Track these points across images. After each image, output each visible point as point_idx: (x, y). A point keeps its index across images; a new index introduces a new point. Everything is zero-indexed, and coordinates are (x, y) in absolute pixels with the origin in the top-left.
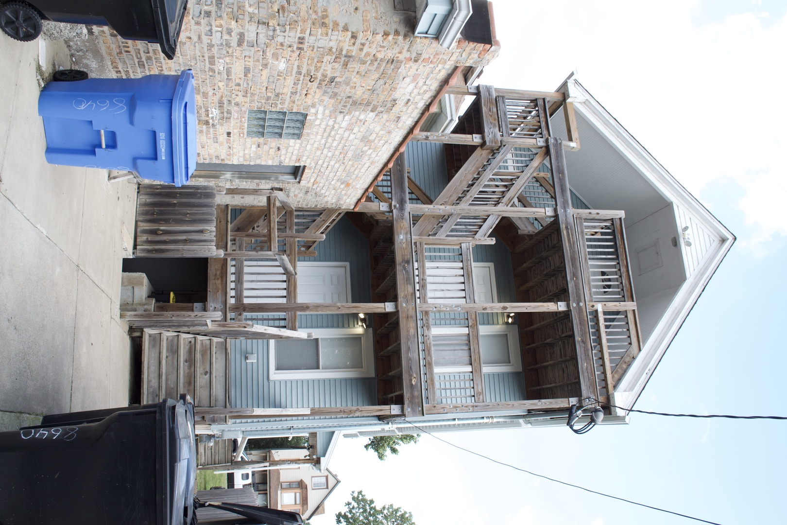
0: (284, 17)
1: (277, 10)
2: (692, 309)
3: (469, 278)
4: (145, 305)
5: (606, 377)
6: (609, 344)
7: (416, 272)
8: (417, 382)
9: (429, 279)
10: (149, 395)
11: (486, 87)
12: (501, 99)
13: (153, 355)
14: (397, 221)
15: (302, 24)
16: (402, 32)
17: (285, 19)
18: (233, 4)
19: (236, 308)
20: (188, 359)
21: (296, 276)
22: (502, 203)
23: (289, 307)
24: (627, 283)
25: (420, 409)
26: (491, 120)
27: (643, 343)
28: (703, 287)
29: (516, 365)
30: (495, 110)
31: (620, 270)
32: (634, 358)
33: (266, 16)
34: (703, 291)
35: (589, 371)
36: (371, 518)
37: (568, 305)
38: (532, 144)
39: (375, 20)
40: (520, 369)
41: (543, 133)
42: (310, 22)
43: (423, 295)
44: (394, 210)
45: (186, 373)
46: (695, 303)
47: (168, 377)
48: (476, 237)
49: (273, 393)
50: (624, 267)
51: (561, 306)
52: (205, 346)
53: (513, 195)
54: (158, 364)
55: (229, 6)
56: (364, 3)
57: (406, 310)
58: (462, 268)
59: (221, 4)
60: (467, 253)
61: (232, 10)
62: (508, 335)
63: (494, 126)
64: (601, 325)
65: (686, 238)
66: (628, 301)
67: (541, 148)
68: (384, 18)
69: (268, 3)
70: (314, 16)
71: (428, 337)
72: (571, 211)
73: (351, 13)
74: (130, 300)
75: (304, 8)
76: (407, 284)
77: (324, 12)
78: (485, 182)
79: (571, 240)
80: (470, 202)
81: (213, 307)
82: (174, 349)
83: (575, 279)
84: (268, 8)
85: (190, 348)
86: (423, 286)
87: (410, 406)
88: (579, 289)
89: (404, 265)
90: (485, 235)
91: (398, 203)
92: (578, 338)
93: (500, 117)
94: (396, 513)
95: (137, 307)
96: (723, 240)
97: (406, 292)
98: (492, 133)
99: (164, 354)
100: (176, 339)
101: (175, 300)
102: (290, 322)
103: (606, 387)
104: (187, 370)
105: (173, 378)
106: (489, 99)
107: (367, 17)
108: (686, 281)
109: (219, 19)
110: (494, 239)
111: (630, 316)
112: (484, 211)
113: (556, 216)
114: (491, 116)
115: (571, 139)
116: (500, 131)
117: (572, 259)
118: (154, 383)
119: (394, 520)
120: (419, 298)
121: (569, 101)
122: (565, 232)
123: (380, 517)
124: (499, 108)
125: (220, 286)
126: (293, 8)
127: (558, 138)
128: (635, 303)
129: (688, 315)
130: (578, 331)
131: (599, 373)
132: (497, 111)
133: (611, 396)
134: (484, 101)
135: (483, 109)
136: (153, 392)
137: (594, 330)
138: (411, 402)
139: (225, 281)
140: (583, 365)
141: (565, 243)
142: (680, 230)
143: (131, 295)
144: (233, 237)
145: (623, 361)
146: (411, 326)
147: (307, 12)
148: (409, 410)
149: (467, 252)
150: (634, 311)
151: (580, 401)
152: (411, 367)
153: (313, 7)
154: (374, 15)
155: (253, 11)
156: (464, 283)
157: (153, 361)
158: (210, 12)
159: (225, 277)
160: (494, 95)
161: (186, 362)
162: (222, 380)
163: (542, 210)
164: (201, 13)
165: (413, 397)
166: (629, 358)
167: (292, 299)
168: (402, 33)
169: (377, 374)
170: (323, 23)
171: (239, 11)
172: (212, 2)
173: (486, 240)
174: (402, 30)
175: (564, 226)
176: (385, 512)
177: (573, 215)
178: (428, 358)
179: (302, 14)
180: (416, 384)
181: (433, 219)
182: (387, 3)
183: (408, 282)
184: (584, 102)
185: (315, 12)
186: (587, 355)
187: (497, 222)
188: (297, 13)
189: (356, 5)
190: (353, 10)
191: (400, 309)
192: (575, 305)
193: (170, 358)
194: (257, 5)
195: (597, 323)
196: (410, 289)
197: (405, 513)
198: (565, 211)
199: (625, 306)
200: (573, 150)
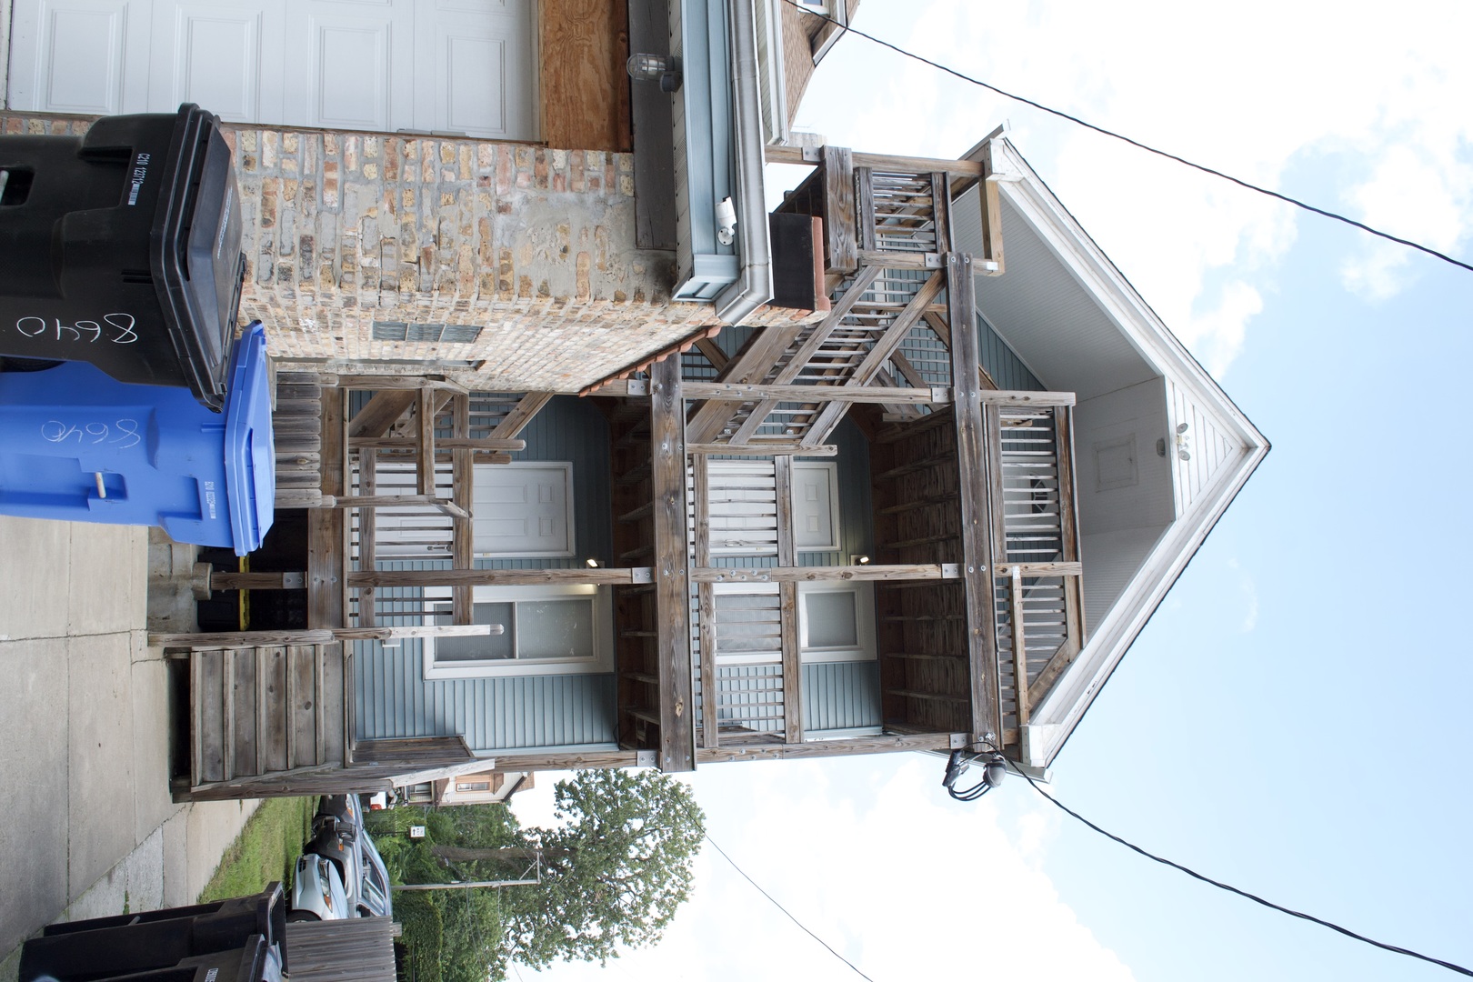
0: (429, 274)
1: (415, 260)
2: (1178, 577)
3: (785, 521)
4: (192, 578)
5: (1017, 695)
6: (1027, 637)
7: (690, 510)
8: (684, 711)
9: (713, 523)
10: (206, 761)
11: (837, 150)
12: (863, 173)
13: (210, 689)
14: (658, 416)
15: (462, 287)
16: (649, 293)
17: (431, 277)
18: (333, 251)
19: (361, 581)
20: (273, 685)
21: (471, 520)
22: (854, 378)
23: (457, 577)
24: (1069, 526)
25: (688, 758)
26: (842, 217)
27: (1088, 635)
28: (1203, 536)
29: (865, 650)
30: (850, 198)
31: (1058, 502)
32: (1069, 662)
33: (394, 274)
34: (1202, 544)
35: (989, 688)
36: (618, 793)
37: (960, 570)
38: (916, 264)
39: (599, 272)
40: (873, 656)
41: (939, 243)
42: (477, 281)
43: (702, 552)
44: (653, 397)
45: (271, 709)
46: (1186, 566)
47: (239, 723)
48: (804, 443)
49: (432, 703)
50: (1066, 497)
51: (949, 571)
52: (305, 656)
53: (875, 364)
54: (220, 705)
55: (325, 255)
56: (580, 238)
57: (669, 582)
58: (775, 502)
59: (311, 251)
60: (785, 474)
61: (330, 263)
62: (856, 594)
63: (848, 230)
64: (1015, 603)
65: (1183, 444)
66: (1068, 561)
67: (933, 270)
68: (616, 266)
69: (398, 245)
70: (485, 269)
71: (707, 629)
72: (978, 395)
73: (554, 260)
74: (165, 570)
75: (466, 252)
76: (673, 534)
77: (503, 258)
78: (824, 338)
79: (975, 449)
80: (796, 376)
81: (319, 581)
82: (248, 675)
83: (975, 522)
84: (399, 256)
85: (278, 665)
86: (702, 536)
87: (671, 752)
88: (982, 541)
89: (669, 500)
90: (819, 440)
91: (661, 382)
92: (973, 630)
93: (859, 212)
94: (663, 784)
95: (180, 582)
96: (1248, 448)
97: (671, 550)
98: (843, 244)
99: (231, 681)
100: (251, 653)
101: (248, 566)
102: (460, 606)
103: (1017, 713)
104: (273, 706)
105: (247, 724)
106: (841, 176)
107: (585, 266)
108: (1176, 522)
109: (306, 283)
110: (835, 447)
111: (1070, 586)
112: (819, 394)
113: (951, 403)
114: (843, 210)
115: (988, 256)
116: (857, 240)
117: (973, 486)
118: (215, 740)
119: (658, 797)
120: (694, 557)
121: (990, 179)
122: (964, 435)
123: (633, 791)
124: (858, 195)
125: (330, 542)
126: (445, 254)
127: (964, 254)
128: (1079, 564)
129: (1170, 588)
130: (975, 617)
131: (1006, 688)
132: (855, 200)
133: (1023, 731)
134: (832, 180)
135: (829, 197)
136: (212, 754)
137: (1002, 612)
138: (674, 746)
139: (339, 531)
140: (978, 677)
141: (963, 456)
142: (1172, 429)
143: (167, 559)
144: (354, 447)
145: (1050, 667)
146: (678, 611)
147: (473, 261)
148: (669, 760)
149: (785, 471)
150: (1077, 577)
151: (969, 740)
152: (674, 685)
153: (483, 248)
154: (597, 261)
155: (371, 263)
156: (776, 529)
157: (210, 700)
158: (290, 270)
159: (340, 526)
160: (851, 165)
161: (271, 691)
162: (337, 712)
163: (926, 392)
164: (272, 273)
165: (676, 736)
166: (1060, 662)
167: (464, 562)
168: (649, 296)
169: (618, 667)
170: (502, 282)
171: (345, 265)
172: (293, 248)
173: (820, 449)
174: (649, 289)
175: (963, 424)
176: (644, 782)
177: (981, 403)
178: (706, 668)
179: (462, 266)
180: (683, 715)
181: (725, 407)
182: (623, 234)
183: (675, 532)
184: (1019, 182)
185: (487, 260)
186: (986, 658)
187: (842, 416)
188: (454, 263)
189: (565, 243)
190: (559, 253)
191: (658, 581)
192: (972, 570)
193: (240, 688)
194: (377, 251)
195: (1010, 599)
196: (678, 544)
197: (679, 784)
198: (968, 395)
199: (1062, 569)
200: (990, 275)
